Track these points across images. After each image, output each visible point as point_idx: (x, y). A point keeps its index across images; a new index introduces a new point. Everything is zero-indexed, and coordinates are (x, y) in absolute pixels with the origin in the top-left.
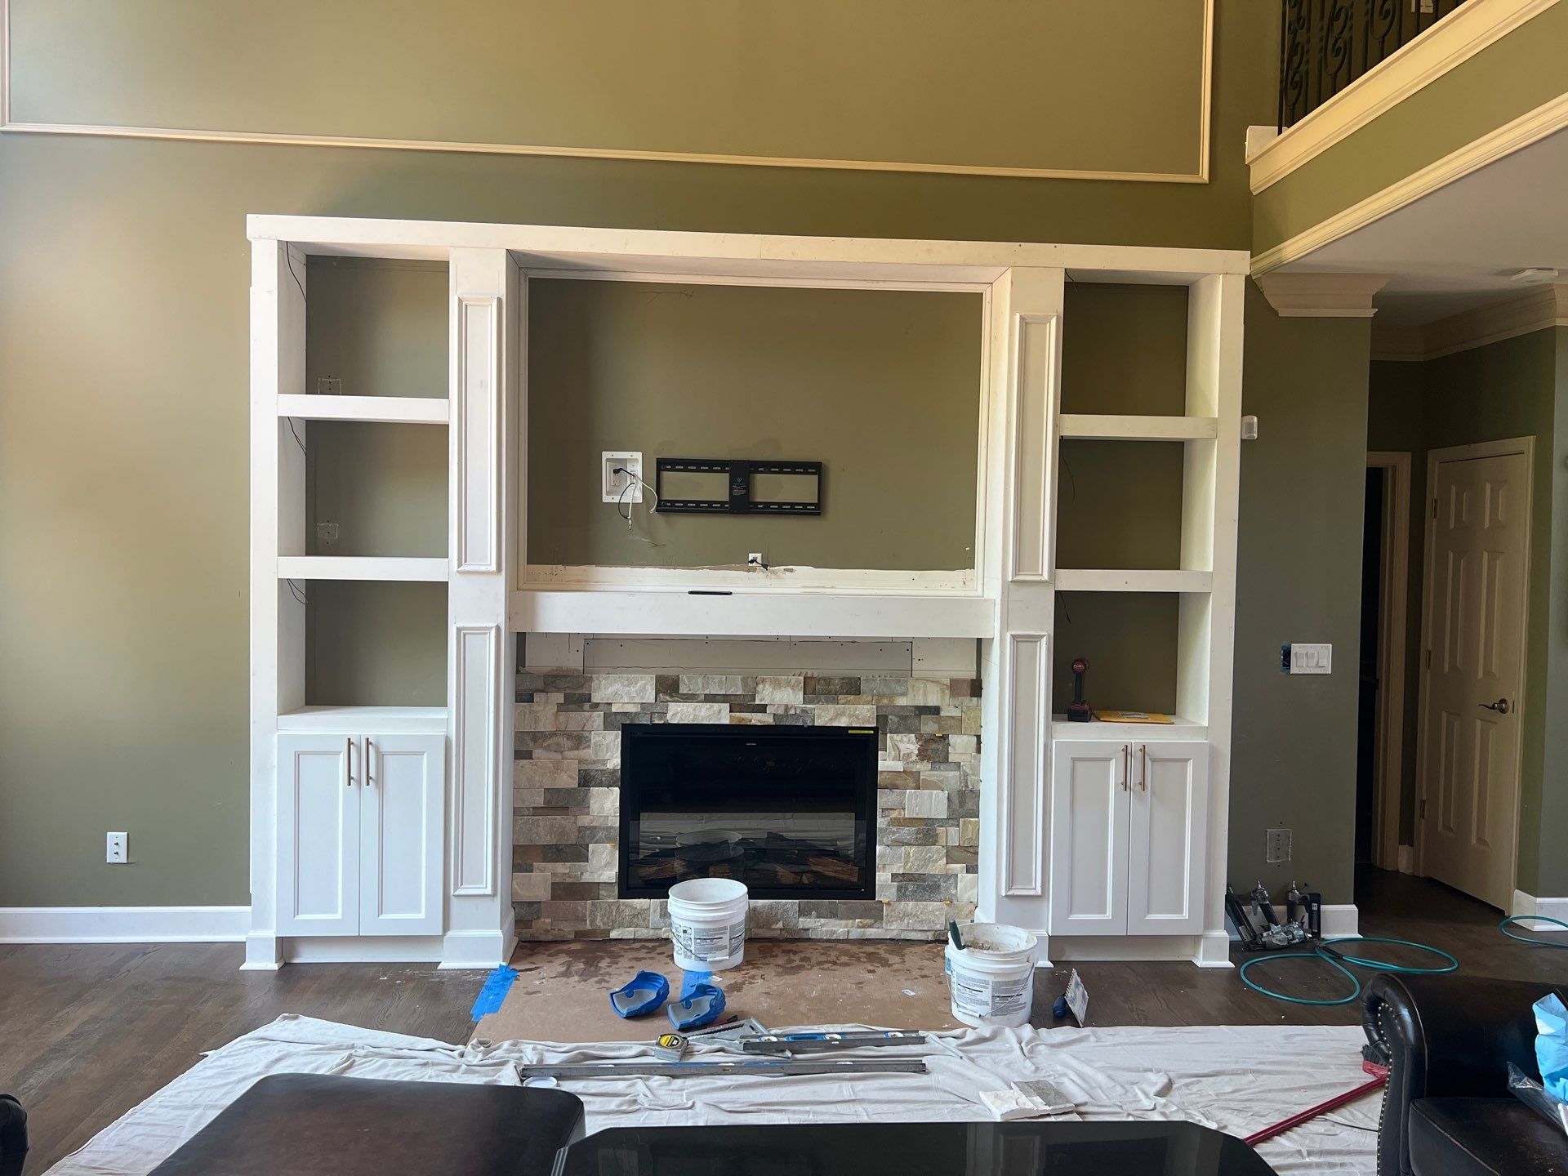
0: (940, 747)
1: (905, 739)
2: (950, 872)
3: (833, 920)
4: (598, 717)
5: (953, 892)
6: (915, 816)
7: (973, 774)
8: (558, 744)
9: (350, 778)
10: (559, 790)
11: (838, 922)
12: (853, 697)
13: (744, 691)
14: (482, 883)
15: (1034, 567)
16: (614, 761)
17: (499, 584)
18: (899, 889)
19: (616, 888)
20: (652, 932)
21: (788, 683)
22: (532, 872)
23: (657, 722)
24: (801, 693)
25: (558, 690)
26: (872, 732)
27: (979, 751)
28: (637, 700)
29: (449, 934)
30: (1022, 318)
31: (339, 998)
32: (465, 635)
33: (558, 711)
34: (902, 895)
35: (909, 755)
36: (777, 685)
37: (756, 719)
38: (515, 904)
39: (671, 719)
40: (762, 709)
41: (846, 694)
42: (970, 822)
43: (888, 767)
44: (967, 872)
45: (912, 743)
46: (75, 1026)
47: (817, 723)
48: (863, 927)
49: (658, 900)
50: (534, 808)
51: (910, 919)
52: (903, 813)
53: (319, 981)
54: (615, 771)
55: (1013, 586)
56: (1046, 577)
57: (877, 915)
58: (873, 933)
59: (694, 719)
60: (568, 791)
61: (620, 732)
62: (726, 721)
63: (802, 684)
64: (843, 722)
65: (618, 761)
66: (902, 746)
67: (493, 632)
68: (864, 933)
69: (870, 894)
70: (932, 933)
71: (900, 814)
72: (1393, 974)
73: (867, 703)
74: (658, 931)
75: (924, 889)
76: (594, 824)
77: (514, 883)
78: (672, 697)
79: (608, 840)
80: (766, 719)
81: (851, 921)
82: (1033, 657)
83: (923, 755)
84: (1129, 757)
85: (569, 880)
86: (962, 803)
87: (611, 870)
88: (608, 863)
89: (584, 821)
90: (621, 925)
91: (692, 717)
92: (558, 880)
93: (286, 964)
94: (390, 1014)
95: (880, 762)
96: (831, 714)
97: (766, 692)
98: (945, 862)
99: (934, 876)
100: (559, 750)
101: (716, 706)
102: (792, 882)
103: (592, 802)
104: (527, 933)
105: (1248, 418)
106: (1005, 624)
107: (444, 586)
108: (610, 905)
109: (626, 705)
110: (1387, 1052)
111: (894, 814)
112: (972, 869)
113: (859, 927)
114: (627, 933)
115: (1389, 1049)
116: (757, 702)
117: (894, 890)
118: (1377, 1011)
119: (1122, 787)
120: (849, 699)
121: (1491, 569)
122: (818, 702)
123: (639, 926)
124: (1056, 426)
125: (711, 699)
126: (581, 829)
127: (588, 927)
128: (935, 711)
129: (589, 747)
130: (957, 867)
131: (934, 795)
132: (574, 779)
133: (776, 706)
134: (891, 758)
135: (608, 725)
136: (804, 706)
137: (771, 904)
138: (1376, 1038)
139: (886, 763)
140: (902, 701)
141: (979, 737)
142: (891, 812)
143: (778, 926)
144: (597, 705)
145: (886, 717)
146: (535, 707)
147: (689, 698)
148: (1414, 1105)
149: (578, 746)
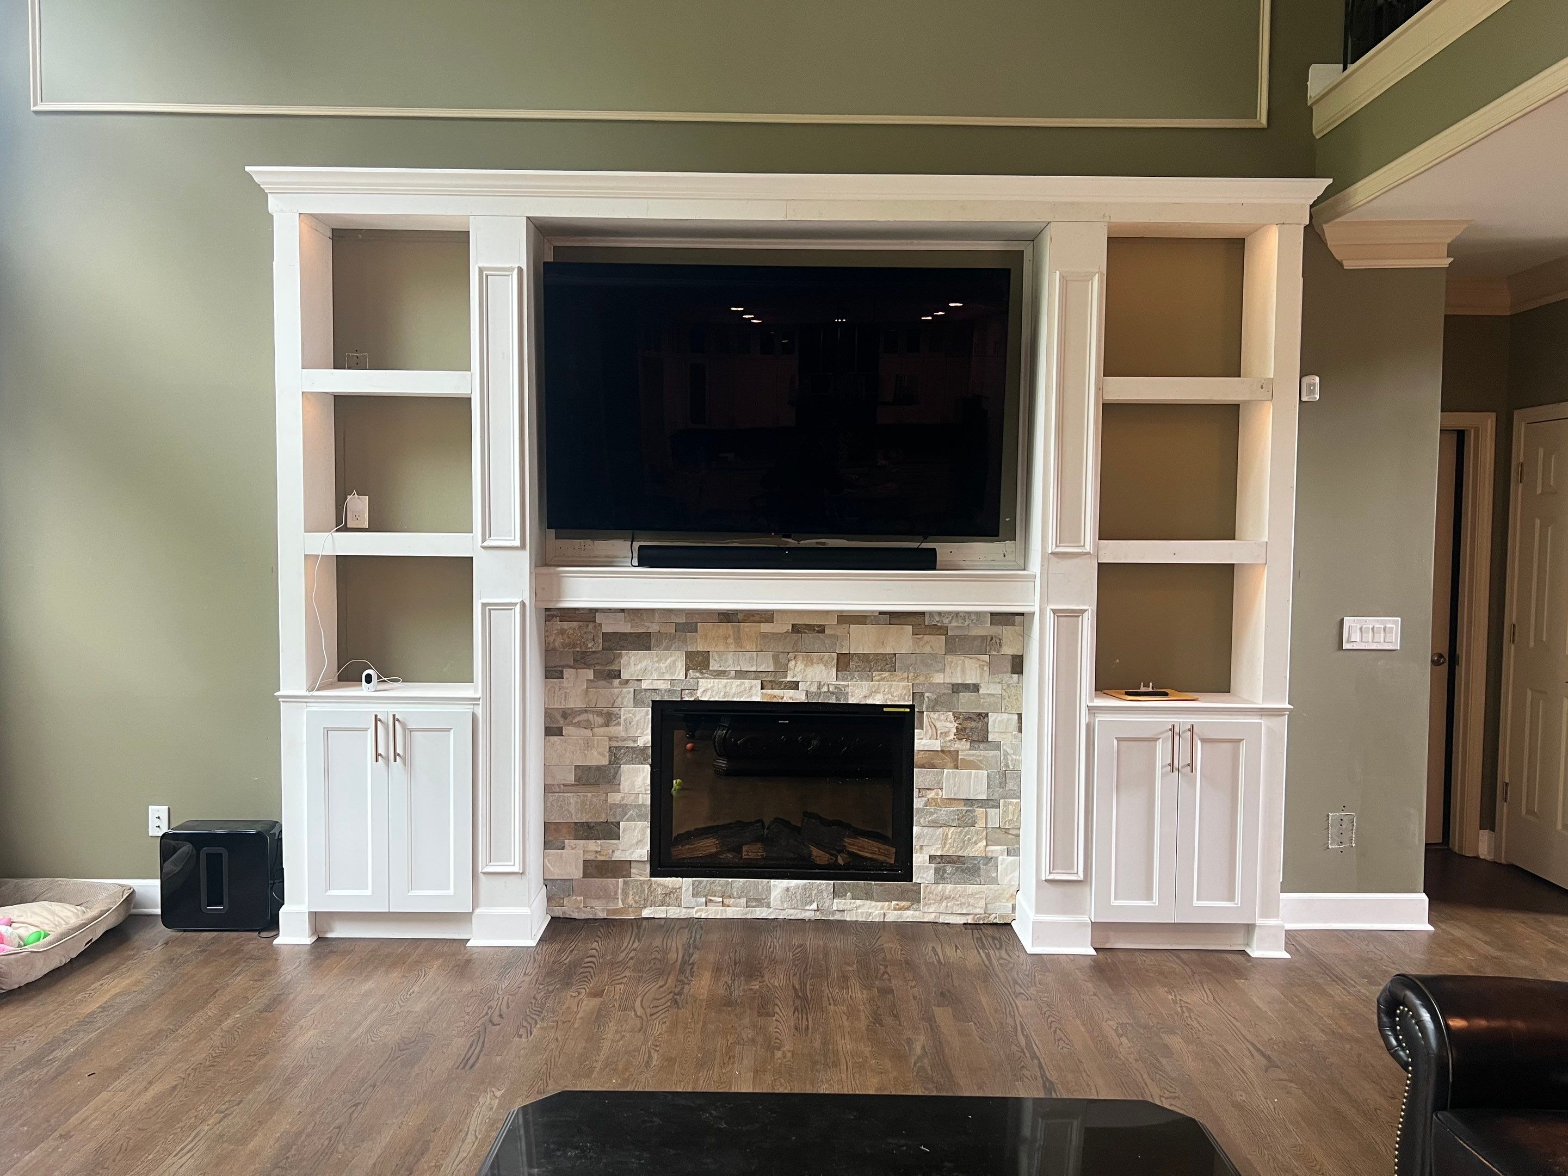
0: (980, 724)
1: (942, 717)
2: (989, 855)
3: (868, 902)
4: (628, 691)
5: (994, 875)
6: (952, 796)
7: (1014, 754)
8: (588, 721)
9: (377, 755)
10: (590, 768)
11: (874, 903)
12: (887, 674)
13: (775, 668)
14: (511, 861)
15: (1076, 539)
16: (645, 739)
17: (524, 560)
18: (937, 871)
19: (648, 866)
20: (684, 910)
21: (821, 660)
22: (563, 848)
23: (687, 699)
24: (834, 670)
25: (588, 666)
26: (908, 710)
27: (1020, 731)
28: (667, 677)
29: (478, 911)
30: (1062, 277)
32: (490, 610)
33: (587, 688)
34: (940, 876)
35: (946, 734)
36: (810, 662)
37: (789, 696)
38: (547, 882)
39: (701, 697)
40: (795, 686)
41: (881, 670)
42: (1010, 803)
43: (924, 745)
44: (1008, 855)
45: (951, 722)
47: (851, 701)
48: (900, 909)
49: (690, 879)
50: (564, 785)
51: (947, 903)
54: (645, 748)
55: (1053, 558)
56: (1088, 548)
57: (914, 897)
58: (910, 915)
59: (724, 696)
60: (599, 768)
61: (650, 709)
62: (757, 699)
63: (836, 661)
64: (877, 700)
65: (649, 738)
66: (938, 725)
67: (518, 608)
68: (901, 916)
69: (908, 877)
70: (972, 916)
71: (938, 794)
72: (1416, 978)
73: (902, 680)
74: (691, 910)
75: (963, 871)
76: (624, 802)
77: (546, 860)
78: (702, 673)
79: (640, 817)
80: (798, 696)
81: (887, 903)
82: (1074, 634)
83: (961, 733)
84: (1177, 738)
85: (600, 858)
86: (1003, 784)
87: (642, 848)
88: (640, 841)
89: (614, 798)
90: (653, 904)
91: (722, 694)
92: (590, 857)
93: (319, 939)
95: (916, 741)
96: (865, 692)
97: (798, 669)
98: (985, 844)
99: (974, 858)
100: (589, 725)
101: (747, 682)
102: (827, 863)
103: (622, 779)
104: (558, 912)
105: (1306, 380)
106: (1045, 599)
107: (468, 562)
108: (642, 883)
109: (656, 682)
110: (1406, 1059)
111: (931, 795)
112: (1013, 851)
113: (895, 909)
114: (659, 912)
115: (1408, 1056)
116: (789, 679)
117: (932, 871)
118: (1396, 1015)
119: (1169, 768)
120: (883, 676)
122: (852, 679)
123: (672, 905)
125: (741, 674)
126: (614, 806)
127: (620, 905)
128: (975, 688)
129: (619, 724)
130: (995, 849)
131: (973, 776)
132: (604, 756)
133: (808, 683)
134: (928, 738)
135: (637, 702)
136: (838, 683)
137: (805, 885)
138: (1394, 1043)
139: (923, 742)
140: (939, 678)
141: (1020, 716)
142: (928, 792)
143: (811, 908)
144: (627, 681)
145: (922, 694)
146: (565, 683)
147: (721, 674)
148: (1437, 1116)
149: (608, 722)
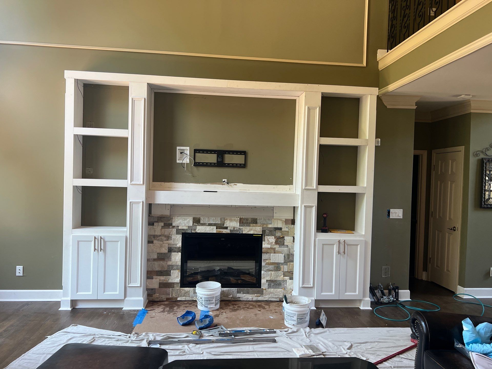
0: (282, 240)
1: (271, 238)
2: (284, 280)
3: (248, 294)
4: (174, 230)
5: (285, 286)
6: (274, 262)
7: (292, 249)
8: (162, 239)
9: (95, 249)
10: (162, 253)
11: (249, 295)
12: (255, 224)
13: (221, 222)
14: (137, 283)
15: (311, 185)
16: (179, 244)
17: (143, 188)
18: (269, 285)
19: (180, 284)
20: (191, 298)
21: (235, 220)
22: (153, 279)
23: (193, 232)
24: (239, 223)
25: (162, 222)
26: (261, 235)
27: (294, 242)
28: (187, 225)
29: (126, 299)
30: (308, 108)
31: (90, 319)
32: (132, 204)
33: (162, 228)
34: (269, 287)
35: (272, 243)
36: (231, 220)
37: (224, 231)
38: (147, 289)
39: (198, 231)
40: (226, 228)
41: (253, 223)
42: (291, 264)
43: (265, 246)
44: (290, 280)
45: (273, 239)
46: (5, 327)
47: (244, 233)
48: (257, 297)
49: (193, 288)
50: (154, 259)
51: (272, 294)
52: (270, 261)
53: (84, 313)
54: (179, 247)
55: (305, 191)
56: (315, 188)
57: (261, 293)
58: (260, 298)
59: (205, 231)
60: (164, 254)
61: (181, 235)
62: (215, 232)
63: (239, 220)
64: (252, 232)
65: (181, 244)
66: (270, 240)
67: (141, 203)
68: (257, 299)
69: (260, 286)
70: (279, 298)
71: (269, 261)
72: (420, 311)
73: (259, 226)
74: (193, 298)
75: (276, 285)
76: (173, 264)
77: (147, 283)
78: (198, 224)
79: (177, 269)
80: (227, 231)
81: (253, 295)
82: (311, 212)
83: (276, 243)
84: (340, 244)
85: (165, 282)
86: (288, 258)
87: (178, 279)
88: (177, 276)
89: (170, 263)
90: (181, 296)
91: (204, 230)
92: (161, 282)
93: (74, 308)
94: (107, 324)
95: (263, 245)
96: (248, 230)
97: (228, 223)
98: (283, 276)
99: (280, 281)
100: (162, 241)
101: (212, 227)
102: (235, 283)
103: (172, 257)
104: (151, 298)
105: (377, 139)
106: (302, 202)
107: (125, 189)
108: (177, 290)
109: (183, 227)
110: (417, 336)
111: (267, 261)
112: (291, 278)
113: (256, 297)
114: (183, 298)
115: (418, 335)
116: (225, 226)
117: (267, 285)
118: (415, 323)
119: (338, 253)
120: (254, 225)
121: (451, 186)
122: (244, 226)
123: (187, 296)
124: (318, 141)
125: (210, 225)
126: (169, 266)
127: (171, 297)
128: (280, 229)
129: (171, 240)
130: (287, 278)
131: (280, 255)
132: (166, 250)
133: (231, 227)
134: (267, 243)
135: (178, 233)
136: (240, 227)
137: (229, 289)
138: (414, 331)
139: (265, 245)
140: (270, 226)
141: (294, 237)
142: (266, 260)
143: (230, 297)
144: (174, 226)
145: (265, 231)
146: (154, 227)
147: (203, 224)
148: (426, 352)
149: (168, 239)
